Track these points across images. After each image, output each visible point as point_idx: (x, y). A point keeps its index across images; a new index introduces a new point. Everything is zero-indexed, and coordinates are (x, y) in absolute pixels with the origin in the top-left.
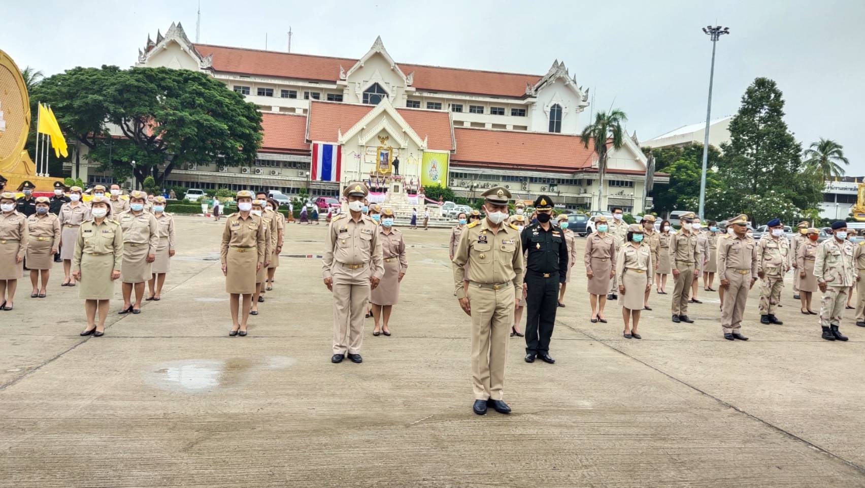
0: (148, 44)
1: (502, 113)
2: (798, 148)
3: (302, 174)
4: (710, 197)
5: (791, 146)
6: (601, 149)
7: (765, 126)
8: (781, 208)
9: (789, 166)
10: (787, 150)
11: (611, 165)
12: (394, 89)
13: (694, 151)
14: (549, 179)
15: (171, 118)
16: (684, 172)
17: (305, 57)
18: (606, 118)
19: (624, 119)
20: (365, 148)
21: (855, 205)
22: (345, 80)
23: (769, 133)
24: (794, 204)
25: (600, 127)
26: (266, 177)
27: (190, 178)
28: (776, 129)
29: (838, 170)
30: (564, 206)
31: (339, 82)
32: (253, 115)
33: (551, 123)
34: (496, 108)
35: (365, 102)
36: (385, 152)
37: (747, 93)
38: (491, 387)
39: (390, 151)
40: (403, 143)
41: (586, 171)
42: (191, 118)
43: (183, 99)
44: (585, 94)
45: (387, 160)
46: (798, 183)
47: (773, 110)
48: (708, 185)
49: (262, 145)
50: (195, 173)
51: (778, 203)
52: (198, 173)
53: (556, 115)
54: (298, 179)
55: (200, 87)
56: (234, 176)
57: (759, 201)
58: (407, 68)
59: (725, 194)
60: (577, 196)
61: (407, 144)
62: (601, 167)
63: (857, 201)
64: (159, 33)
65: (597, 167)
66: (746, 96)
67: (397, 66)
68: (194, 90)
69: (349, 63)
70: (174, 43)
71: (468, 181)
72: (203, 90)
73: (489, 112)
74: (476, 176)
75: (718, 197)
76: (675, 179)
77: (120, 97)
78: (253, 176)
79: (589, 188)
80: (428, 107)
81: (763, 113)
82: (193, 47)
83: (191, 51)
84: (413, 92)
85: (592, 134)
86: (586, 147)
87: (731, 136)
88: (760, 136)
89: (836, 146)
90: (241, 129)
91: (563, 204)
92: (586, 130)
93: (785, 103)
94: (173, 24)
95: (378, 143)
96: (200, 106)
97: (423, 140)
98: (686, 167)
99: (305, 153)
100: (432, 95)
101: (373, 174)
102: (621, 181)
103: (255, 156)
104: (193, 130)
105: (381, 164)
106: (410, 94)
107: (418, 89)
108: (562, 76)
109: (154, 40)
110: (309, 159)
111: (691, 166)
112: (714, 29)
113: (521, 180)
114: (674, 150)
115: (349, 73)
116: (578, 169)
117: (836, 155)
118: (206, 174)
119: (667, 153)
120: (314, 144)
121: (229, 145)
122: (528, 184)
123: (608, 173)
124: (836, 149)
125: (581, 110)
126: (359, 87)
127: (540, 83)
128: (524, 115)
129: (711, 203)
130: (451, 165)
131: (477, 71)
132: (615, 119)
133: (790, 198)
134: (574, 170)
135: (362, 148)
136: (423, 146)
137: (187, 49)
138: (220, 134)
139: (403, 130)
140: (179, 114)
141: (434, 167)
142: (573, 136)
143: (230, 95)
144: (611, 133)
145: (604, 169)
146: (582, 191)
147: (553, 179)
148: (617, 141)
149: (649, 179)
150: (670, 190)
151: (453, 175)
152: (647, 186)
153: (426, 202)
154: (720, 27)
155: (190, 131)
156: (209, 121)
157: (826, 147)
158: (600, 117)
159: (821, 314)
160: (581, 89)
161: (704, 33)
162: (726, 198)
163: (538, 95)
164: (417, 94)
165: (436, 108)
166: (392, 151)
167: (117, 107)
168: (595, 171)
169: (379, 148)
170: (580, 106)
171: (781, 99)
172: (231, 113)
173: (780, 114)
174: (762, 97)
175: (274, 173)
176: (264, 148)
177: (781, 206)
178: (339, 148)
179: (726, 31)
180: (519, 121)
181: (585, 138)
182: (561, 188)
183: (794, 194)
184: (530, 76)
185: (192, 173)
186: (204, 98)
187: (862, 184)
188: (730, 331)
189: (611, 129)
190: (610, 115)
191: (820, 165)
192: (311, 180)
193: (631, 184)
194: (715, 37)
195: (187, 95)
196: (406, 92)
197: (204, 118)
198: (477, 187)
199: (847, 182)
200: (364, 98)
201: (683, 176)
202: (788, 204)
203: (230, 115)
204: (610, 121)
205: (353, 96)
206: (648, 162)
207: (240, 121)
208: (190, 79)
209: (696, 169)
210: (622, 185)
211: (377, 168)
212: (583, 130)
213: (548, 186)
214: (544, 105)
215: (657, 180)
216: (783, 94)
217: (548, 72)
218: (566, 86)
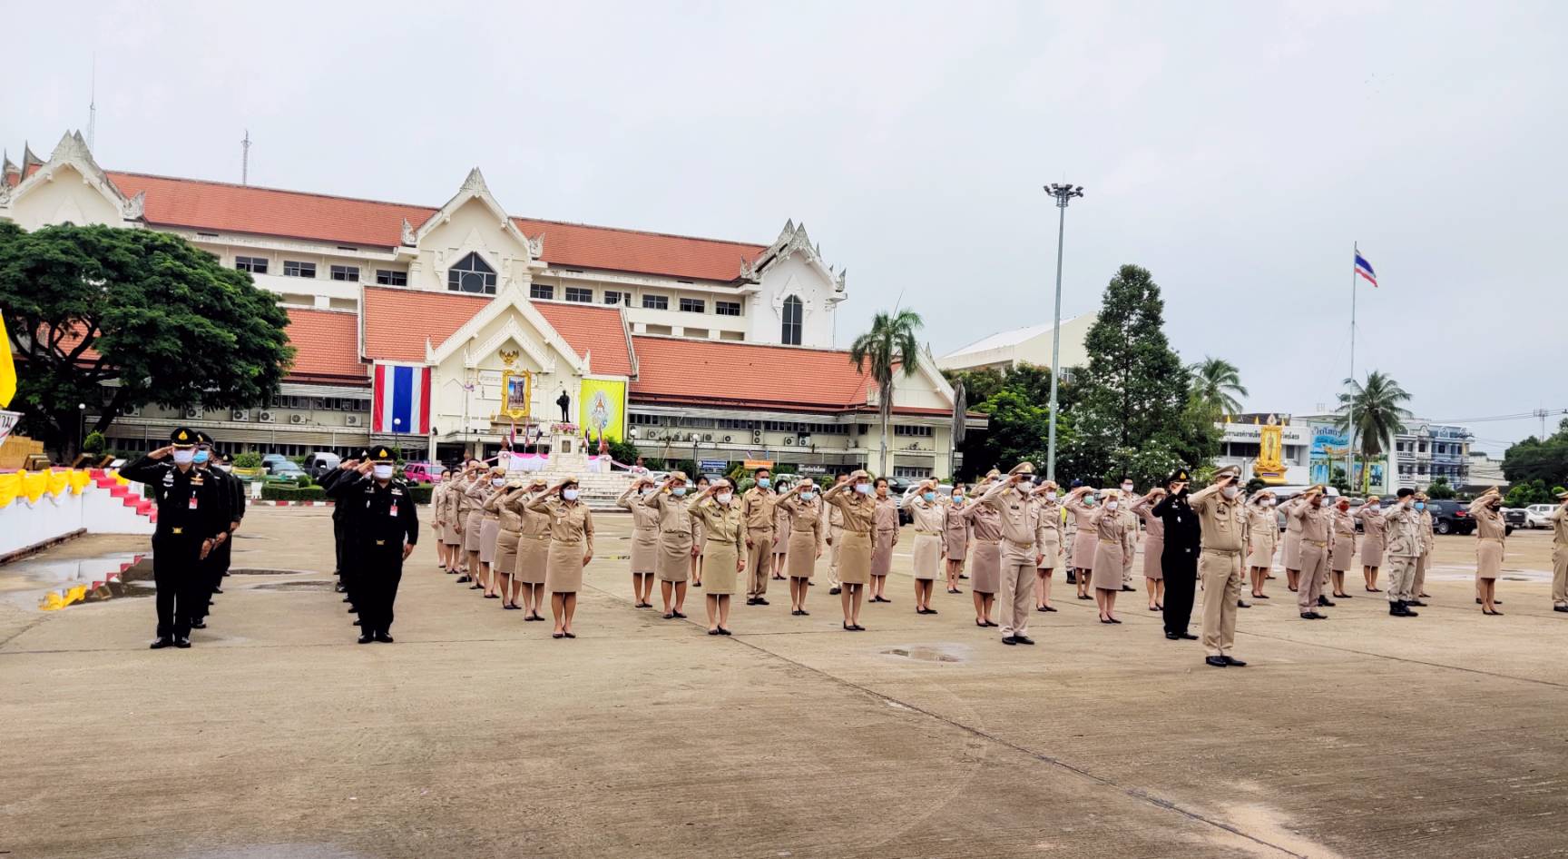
0: (4, 168)
1: (700, 309)
2: (1186, 376)
3: (353, 420)
4: (1062, 452)
5: (1176, 371)
6: (883, 374)
7: (1136, 340)
8: (1168, 466)
9: (1173, 401)
10: (1168, 378)
11: (899, 401)
12: (507, 263)
13: (1033, 381)
14: (796, 424)
15: (134, 321)
16: (1008, 410)
17: (328, 200)
18: (889, 323)
19: (918, 325)
20: (475, 373)
21: (1258, 459)
22: (414, 246)
23: (1143, 351)
24: (1185, 461)
25: (882, 338)
26: (283, 428)
27: (129, 431)
28: (1154, 345)
29: (1233, 406)
30: (824, 470)
31: (402, 250)
32: (272, 313)
33: (786, 328)
34: (689, 301)
35: (453, 286)
36: (517, 380)
37: (1109, 288)
39: (526, 379)
40: (547, 363)
41: (859, 412)
42: (170, 320)
43: (150, 285)
44: (839, 280)
45: (522, 394)
46: (1186, 427)
47: (1148, 315)
48: (1060, 434)
49: (293, 370)
50: (137, 422)
51: (1162, 460)
52: (143, 422)
53: (792, 314)
54: (346, 431)
55: (177, 263)
56: (217, 426)
57: (1137, 456)
58: (530, 227)
59: (1084, 447)
60: (843, 452)
61: (553, 366)
62: (883, 405)
63: (1259, 453)
64: (27, 149)
65: (876, 404)
66: (1109, 293)
67: (512, 223)
68: (168, 268)
69: (421, 215)
70: (69, 170)
71: (661, 429)
72: (185, 269)
73: (678, 308)
74: (674, 421)
75: (1073, 452)
76: (996, 421)
77: (29, 283)
78: (256, 426)
79: (863, 440)
80: (568, 298)
81: (1134, 320)
82: (107, 177)
83: (103, 185)
84: (544, 270)
85: (867, 351)
86: (860, 370)
87: (1089, 356)
88: (1130, 355)
89: (1229, 369)
90: (259, 340)
91: (822, 466)
92: (859, 342)
93: (1165, 305)
94: (68, 133)
95: (500, 364)
96: (183, 299)
97: (583, 358)
98: (1012, 403)
99: (359, 382)
100: (575, 275)
101: (496, 420)
102: (914, 427)
103: (276, 389)
104: (175, 343)
105: (510, 401)
106: (536, 272)
107: (551, 265)
108: (801, 248)
110: (368, 394)
111: (1019, 401)
112: (1061, 189)
113: (750, 427)
114: (990, 375)
115: (422, 233)
116: (842, 406)
117: (1229, 382)
118: (160, 423)
119: (979, 380)
120: (377, 366)
121: (239, 371)
122: (762, 434)
123: (894, 413)
124: (1228, 374)
125: (833, 305)
126: (442, 260)
127: (766, 259)
128: (737, 314)
129: (1064, 460)
130: (631, 402)
131: (651, 235)
132: (905, 326)
133: (1177, 450)
134: (838, 410)
135: (471, 372)
136: (583, 368)
137: (96, 182)
138: (217, 350)
139: (547, 341)
140: (149, 313)
141: (600, 405)
142: (831, 352)
143: (229, 277)
144: (899, 348)
145: (888, 407)
146: (852, 444)
147: (802, 424)
148: (909, 360)
149: (959, 423)
150: (990, 440)
151: (634, 420)
152: (956, 434)
153: (614, 468)
154: (1071, 186)
155: (171, 345)
156: (204, 328)
157: (1215, 370)
158: (880, 322)
160: (831, 269)
161: (1046, 193)
162: (1086, 453)
163: (762, 280)
164: (549, 273)
165: (582, 300)
166: (530, 378)
167: (25, 301)
168: (873, 411)
169: (507, 373)
170: (831, 300)
171: (1159, 298)
172: (238, 311)
173: (1157, 321)
174: (1133, 296)
175: (297, 419)
176: (292, 374)
177: (1166, 464)
178: (427, 373)
179: (1079, 192)
180: (730, 323)
181: (857, 355)
182: (817, 440)
183: (1182, 445)
184: (743, 245)
185: (131, 422)
186: (187, 283)
187: (1266, 426)
189: (899, 340)
190: (896, 318)
191: (1206, 397)
192: (372, 432)
193: (929, 432)
194: (1063, 201)
195: (157, 278)
196: (531, 269)
197: (195, 320)
198: (676, 438)
199: (1245, 423)
200: (450, 279)
201: (1008, 417)
202: (1177, 460)
203: (237, 314)
204: (897, 329)
205: (429, 275)
206: (956, 395)
207: (257, 324)
208: (156, 248)
209: (1027, 405)
210: (915, 432)
211: (502, 409)
212: (854, 342)
213: (795, 436)
214: (773, 296)
215: (970, 424)
216: (1162, 291)
217: (776, 240)
218: (809, 265)
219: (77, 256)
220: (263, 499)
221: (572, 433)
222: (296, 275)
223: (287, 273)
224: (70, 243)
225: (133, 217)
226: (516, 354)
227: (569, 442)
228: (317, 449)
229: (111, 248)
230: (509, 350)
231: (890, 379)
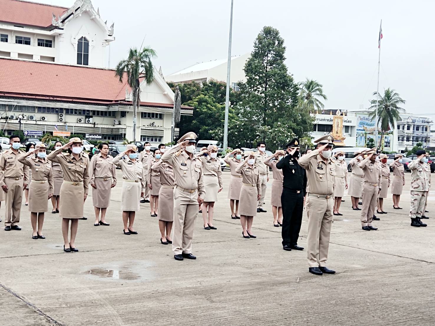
1: (28, 43)
2: (296, 88)
4: (232, 128)
5: (291, 85)
6: (134, 83)
7: (271, 68)
8: (287, 137)
9: (290, 102)
10: (287, 89)
11: (143, 99)
14: (84, 111)
16: (204, 105)
18: (138, 54)
19: (154, 56)
23: (275, 74)
25: (133, 62)
28: (280, 71)
29: (319, 105)
30: (100, 137)
33: (79, 56)
34: (21, 37)
37: (257, 39)
41: (121, 104)
44: (110, 29)
46: (296, 116)
47: (277, 54)
48: (230, 118)
53: (83, 48)
57: (270, 131)
59: (243, 126)
60: (112, 127)
62: (134, 101)
63: (332, 130)
65: (131, 100)
66: (257, 42)
73: (15, 42)
75: (238, 128)
76: (197, 111)
79: (123, 120)
81: (270, 57)
85: (126, 69)
86: (121, 80)
87: (246, 76)
88: (268, 76)
89: (318, 85)
91: (99, 135)
92: (120, 64)
93: (286, 49)
98: (206, 101)
102: (152, 113)
108: (88, 10)
111: (210, 100)
113: (57, 112)
114: (194, 86)
116: (111, 101)
117: (318, 92)
119: (189, 88)
122: (64, 116)
123: (141, 105)
124: (317, 88)
125: (107, 43)
127: (66, 15)
128: (51, 46)
129: (233, 133)
132: (146, 56)
133: (291, 128)
134: (109, 103)
142: (105, 70)
144: (144, 69)
145: (138, 102)
146: (117, 123)
147: (88, 111)
148: (149, 76)
149: (177, 112)
150: (194, 122)
152: (175, 118)
157: (310, 86)
158: (132, 54)
160: (106, 23)
162: (244, 129)
163: (64, 28)
168: (129, 104)
170: (106, 40)
171: (283, 46)
173: (282, 58)
174: (270, 44)
177: (286, 135)
180: (46, 51)
181: (119, 72)
182: (96, 119)
183: (294, 125)
184: (53, 6)
187: (336, 116)
188: (367, 224)
189: (143, 64)
190: (141, 51)
191: (306, 100)
193: (161, 116)
198: (12, 117)
199: (325, 114)
201: (204, 109)
202: (291, 133)
204: (142, 58)
206: (175, 96)
209: (214, 103)
210: (153, 117)
212: (117, 64)
213: (84, 117)
214: (71, 37)
215: (183, 113)
216: (285, 42)
217: (73, 4)
218: (93, 19)
231: (138, 86)
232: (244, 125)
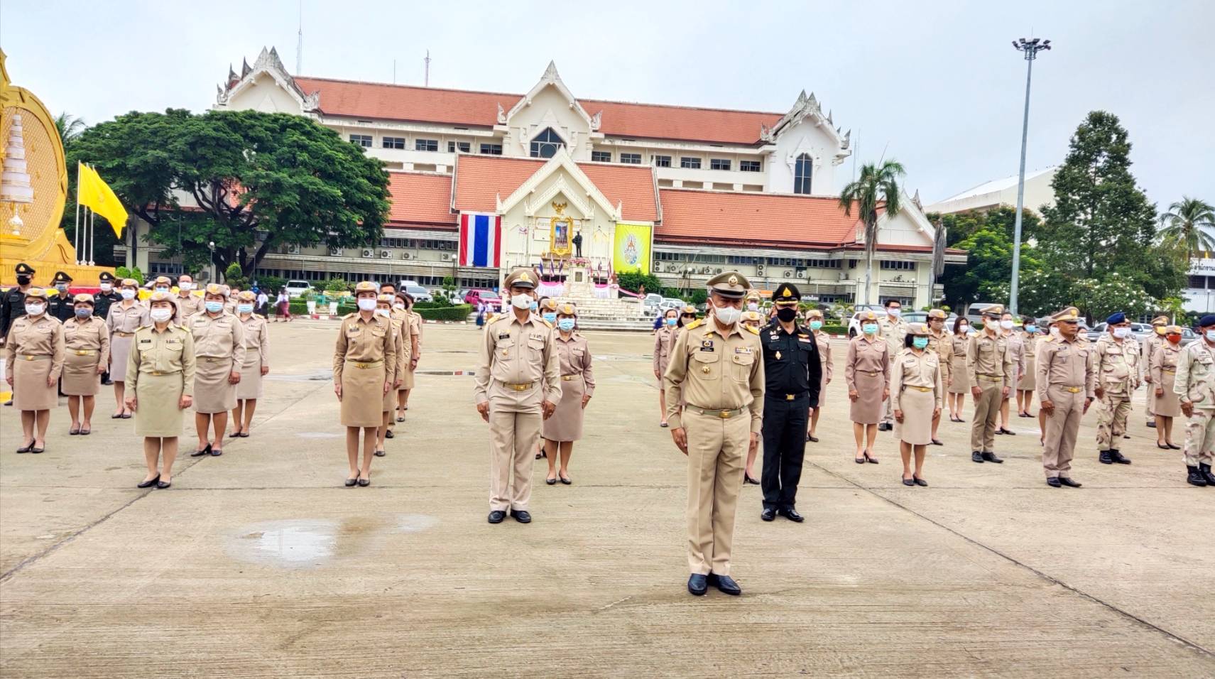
0: (230, 77)
1: (727, 167)
2: (1151, 212)
3: (446, 257)
4: (1026, 283)
5: (1141, 208)
6: (869, 216)
7: (1104, 181)
8: (1129, 297)
9: (1139, 236)
10: (1135, 215)
11: (883, 239)
12: (574, 135)
13: (1002, 218)
14: (795, 260)
15: (263, 181)
16: (987, 248)
17: (450, 94)
18: (875, 172)
19: (901, 174)
20: (534, 220)
22: (505, 124)
23: (1109, 190)
24: (1146, 291)
25: (867, 185)
26: (397, 263)
27: (292, 265)
28: (1120, 184)
29: (1210, 243)
30: (817, 299)
31: (496, 127)
32: (377, 176)
33: (798, 181)
34: (718, 161)
35: (533, 154)
36: (562, 225)
37: (1077, 133)
38: (713, 556)
39: (569, 224)
40: (588, 213)
41: (847, 249)
42: (290, 180)
43: (280, 154)
44: (845, 139)
45: (566, 237)
46: (1152, 260)
47: (1115, 157)
48: (1023, 265)
49: (390, 218)
50: (297, 258)
51: (1124, 291)
52: (301, 259)
53: (804, 168)
54: (441, 265)
55: (303, 138)
56: (351, 261)
57: (1097, 287)
58: (592, 106)
59: (1047, 279)
60: (835, 284)
61: (593, 214)
62: (868, 243)
64: (245, 63)
65: (863, 242)
66: (1076, 138)
67: (577, 103)
68: (294, 141)
69: (510, 100)
70: (266, 77)
71: (680, 265)
72: (307, 142)
73: (710, 167)
74: (691, 257)
75: (1037, 283)
76: (975, 257)
77: (191, 153)
78: (378, 261)
79: (852, 273)
80: (623, 161)
81: (1101, 161)
82: (293, 81)
83: (289, 87)
84: (601, 139)
85: (855, 196)
86: (848, 213)
87: (1055, 196)
88: (1097, 195)
89: (1206, 208)
90: (360, 195)
91: (815, 295)
92: (847, 189)
93: (1132, 147)
94: (265, 49)
95: (552, 213)
96: (304, 164)
97: (616, 207)
98: (991, 241)
99: (450, 228)
100: (627, 144)
101: (546, 257)
102: (898, 262)
103: (381, 232)
104: (295, 197)
105: (556, 242)
106: (597, 142)
107: (607, 136)
108: (811, 113)
109: (239, 73)
110: (456, 237)
111: (997, 239)
112: (1029, 43)
113: (755, 262)
114: (974, 217)
115: (510, 114)
116: (836, 245)
117: (1207, 220)
118: (312, 259)
119: (963, 221)
120: (463, 215)
121: (344, 218)
122: (765, 268)
123: (878, 250)
124: (1206, 212)
125: (840, 161)
126: (525, 134)
127: (780, 124)
128: (758, 170)
129: (1027, 291)
130: (656, 242)
131: (691, 109)
132: (888, 174)
133: (1141, 282)
134: (832, 247)
135: (530, 219)
136: (616, 215)
137: (284, 84)
138: (332, 203)
139: (588, 194)
140: (274, 175)
141: (631, 245)
142: (829, 199)
143: (345, 148)
144: (883, 193)
145: (873, 245)
146: (843, 276)
147: (800, 260)
148: (892, 204)
149: (939, 258)
150: (969, 274)
151: (659, 257)
152: (935, 268)
153: (621, 295)
154: (1038, 40)
155: (290, 199)
156: (316, 185)
157: (1192, 209)
158: (866, 172)
159: (1186, 448)
160: (838, 131)
161: (1015, 48)
162: (1050, 284)
163: (776, 142)
164: (607, 142)
165: (633, 162)
166: (572, 223)
167: (188, 166)
168: (861, 248)
169: (554, 220)
170: (838, 156)
171: (1127, 142)
172: (346, 173)
173: (1125, 163)
174: (1100, 139)
175: (407, 256)
176: (392, 222)
177: (1127, 295)
178: (498, 220)
179: (1046, 45)
180: (751, 178)
181: (846, 200)
182: (813, 273)
183: (1146, 277)
184: (766, 114)
185: (293, 258)
186: (309, 152)
188: (1055, 474)
189: (883, 187)
190: (881, 167)
191: (1183, 235)
192: (459, 265)
193: (912, 266)
194: (1031, 55)
195: (285, 149)
196: (592, 139)
197: (309, 180)
198: (693, 272)
200: (532, 149)
201: (986, 253)
202: (1138, 290)
203: (345, 175)
204: (882, 177)
205: (517, 147)
206: (936, 234)
207: (359, 183)
208: (289, 126)
209: (1006, 242)
210: (900, 267)
211: (551, 248)
212: (843, 189)
213: (793, 269)
214: (787, 155)
215: (949, 259)
216: (1129, 134)
217: (791, 108)
218: (818, 127)
219: (225, 133)
220: (338, 315)
221: (583, 266)
222: (424, 149)
223: (418, 148)
224: (220, 123)
225: (310, 110)
226: (565, 205)
227: (581, 273)
228: (404, 278)
229: (252, 127)
230: (559, 202)
231: (875, 221)
232: (1049, 277)
